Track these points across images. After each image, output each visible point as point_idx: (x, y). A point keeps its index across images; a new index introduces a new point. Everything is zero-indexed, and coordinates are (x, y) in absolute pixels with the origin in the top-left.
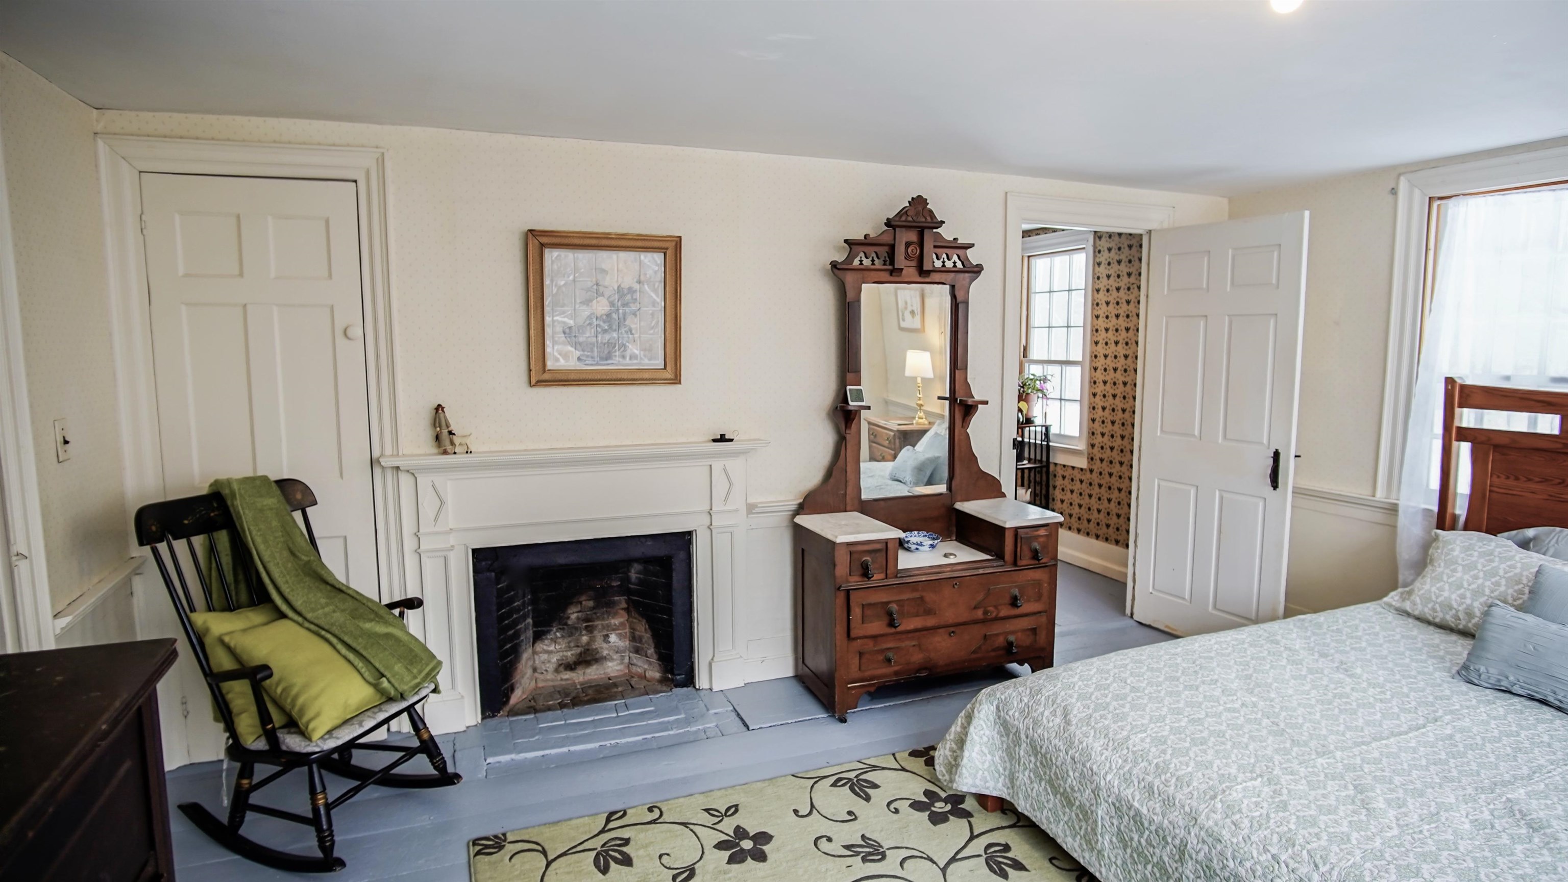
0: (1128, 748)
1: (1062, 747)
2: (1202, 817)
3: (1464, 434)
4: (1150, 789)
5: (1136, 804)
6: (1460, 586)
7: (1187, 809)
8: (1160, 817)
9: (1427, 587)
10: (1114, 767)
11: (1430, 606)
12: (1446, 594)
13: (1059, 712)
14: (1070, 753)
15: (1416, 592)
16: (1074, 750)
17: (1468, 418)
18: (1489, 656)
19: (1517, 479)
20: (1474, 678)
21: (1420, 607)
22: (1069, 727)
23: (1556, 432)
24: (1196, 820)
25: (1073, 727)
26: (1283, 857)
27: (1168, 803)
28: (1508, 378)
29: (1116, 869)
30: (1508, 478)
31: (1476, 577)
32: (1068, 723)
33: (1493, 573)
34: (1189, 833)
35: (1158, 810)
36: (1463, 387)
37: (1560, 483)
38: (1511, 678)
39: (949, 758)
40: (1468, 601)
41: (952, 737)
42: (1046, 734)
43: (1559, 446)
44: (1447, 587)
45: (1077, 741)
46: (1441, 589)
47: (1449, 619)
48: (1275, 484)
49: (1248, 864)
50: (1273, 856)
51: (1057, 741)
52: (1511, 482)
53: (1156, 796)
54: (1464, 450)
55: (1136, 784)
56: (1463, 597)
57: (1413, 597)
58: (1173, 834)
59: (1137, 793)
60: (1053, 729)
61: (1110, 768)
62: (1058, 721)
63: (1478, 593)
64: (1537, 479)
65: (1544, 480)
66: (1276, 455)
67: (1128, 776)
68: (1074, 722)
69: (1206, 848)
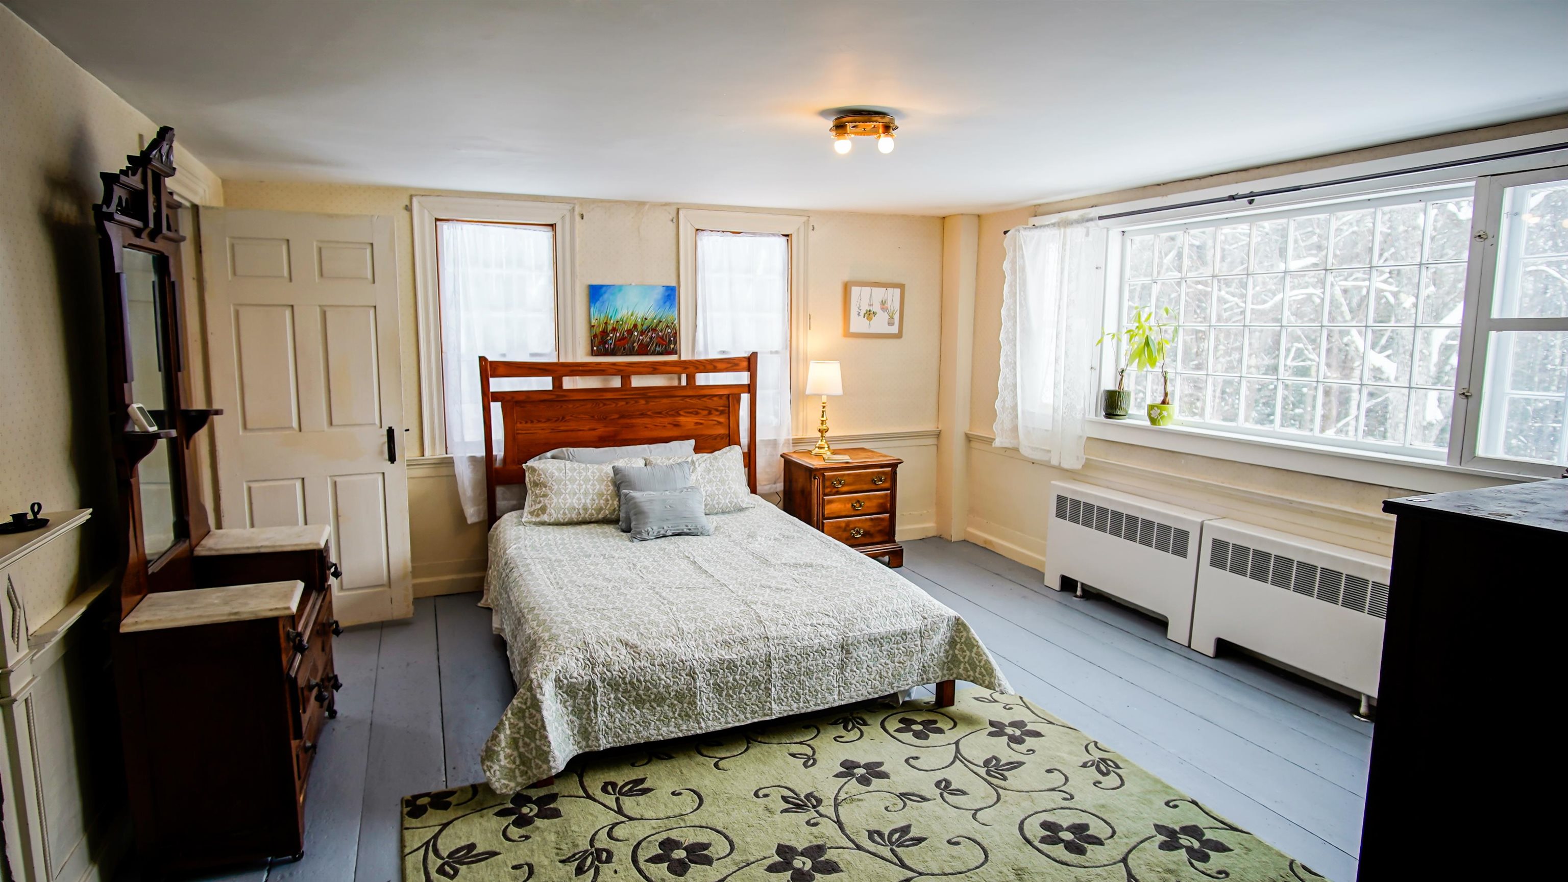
0: (689, 633)
1: (646, 664)
2: (769, 633)
3: (497, 397)
4: (726, 644)
5: (727, 657)
6: (575, 494)
7: (757, 636)
8: (747, 652)
9: (555, 500)
10: (693, 649)
11: (561, 512)
12: (569, 501)
13: (619, 645)
14: (656, 664)
15: (549, 506)
16: (659, 659)
17: (498, 384)
18: (650, 520)
19: (532, 422)
20: (645, 536)
21: (555, 516)
22: (639, 649)
23: (551, 388)
24: (767, 638)
25: (643, 646)
26: (815, 622)
27: (743, 641)
28: (504, 355)
29: (714, 715)
30: (526, 422)
31: (580, 485)
32: (634, 647)
33: (587, 480)
34: (769, 647)
35: (742, 650)
36: (492, 363)
37: (556, 421)
38: (665, 528)
39: (508, 766)
40: (583, 501)
41: (503, 744)
42: (624, 666)
43: (553, 397)
44: (567, 496)
45: (655, 652)
46: (565, 499)
47: (574, 516)
48: (392, 459)
49: (806, 637)
50: (811, 625)
51: (638, 663)
52: (529, 425)
53: (733, 644)
54: (496, 408)
55: (715, 647)
56: (579, 499)
57: (548, 511)
58: (759, 655)
59: (720, 651)
60: (627, 659)
61: (692, 651)
62: (624, 651)
63: (586, 494)
64: (543, 420)
65: (548, 420)
66: (390, 432)
67: (706, 647)
68: (639, 643)
69: (782, 647)
